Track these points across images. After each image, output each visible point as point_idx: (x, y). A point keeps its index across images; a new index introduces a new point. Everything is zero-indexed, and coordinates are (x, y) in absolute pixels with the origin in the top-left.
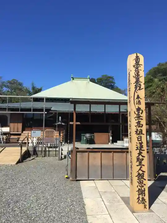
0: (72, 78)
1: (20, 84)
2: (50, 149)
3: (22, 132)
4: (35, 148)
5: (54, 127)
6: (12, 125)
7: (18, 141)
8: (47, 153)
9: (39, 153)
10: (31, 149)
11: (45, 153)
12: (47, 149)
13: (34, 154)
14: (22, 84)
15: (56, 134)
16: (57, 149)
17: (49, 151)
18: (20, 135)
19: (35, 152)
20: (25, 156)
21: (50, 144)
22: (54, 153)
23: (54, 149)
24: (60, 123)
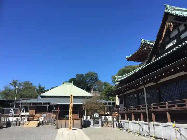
0: (63, 83)
1: (31, 84)
2: (49, 122)
3: (35, 115)
4: (43, 122)
5: (52, 112)
6: (30, 111)
7: (33, 119)
8: (48, 124)
9: (44, 124)
10: (41, 122)
11: (47, 124)
12: (48, 122)
13: (42, 124)
14: (32, 84)
15: (52, 115)
16: (53, 122)
17: (49, 123)
18: (34, 116)
19: (43, 123)
20: (39, 125)
21: (50, 120)
22: (51, 124)
23: (51, 122)
24: (54, 110)
